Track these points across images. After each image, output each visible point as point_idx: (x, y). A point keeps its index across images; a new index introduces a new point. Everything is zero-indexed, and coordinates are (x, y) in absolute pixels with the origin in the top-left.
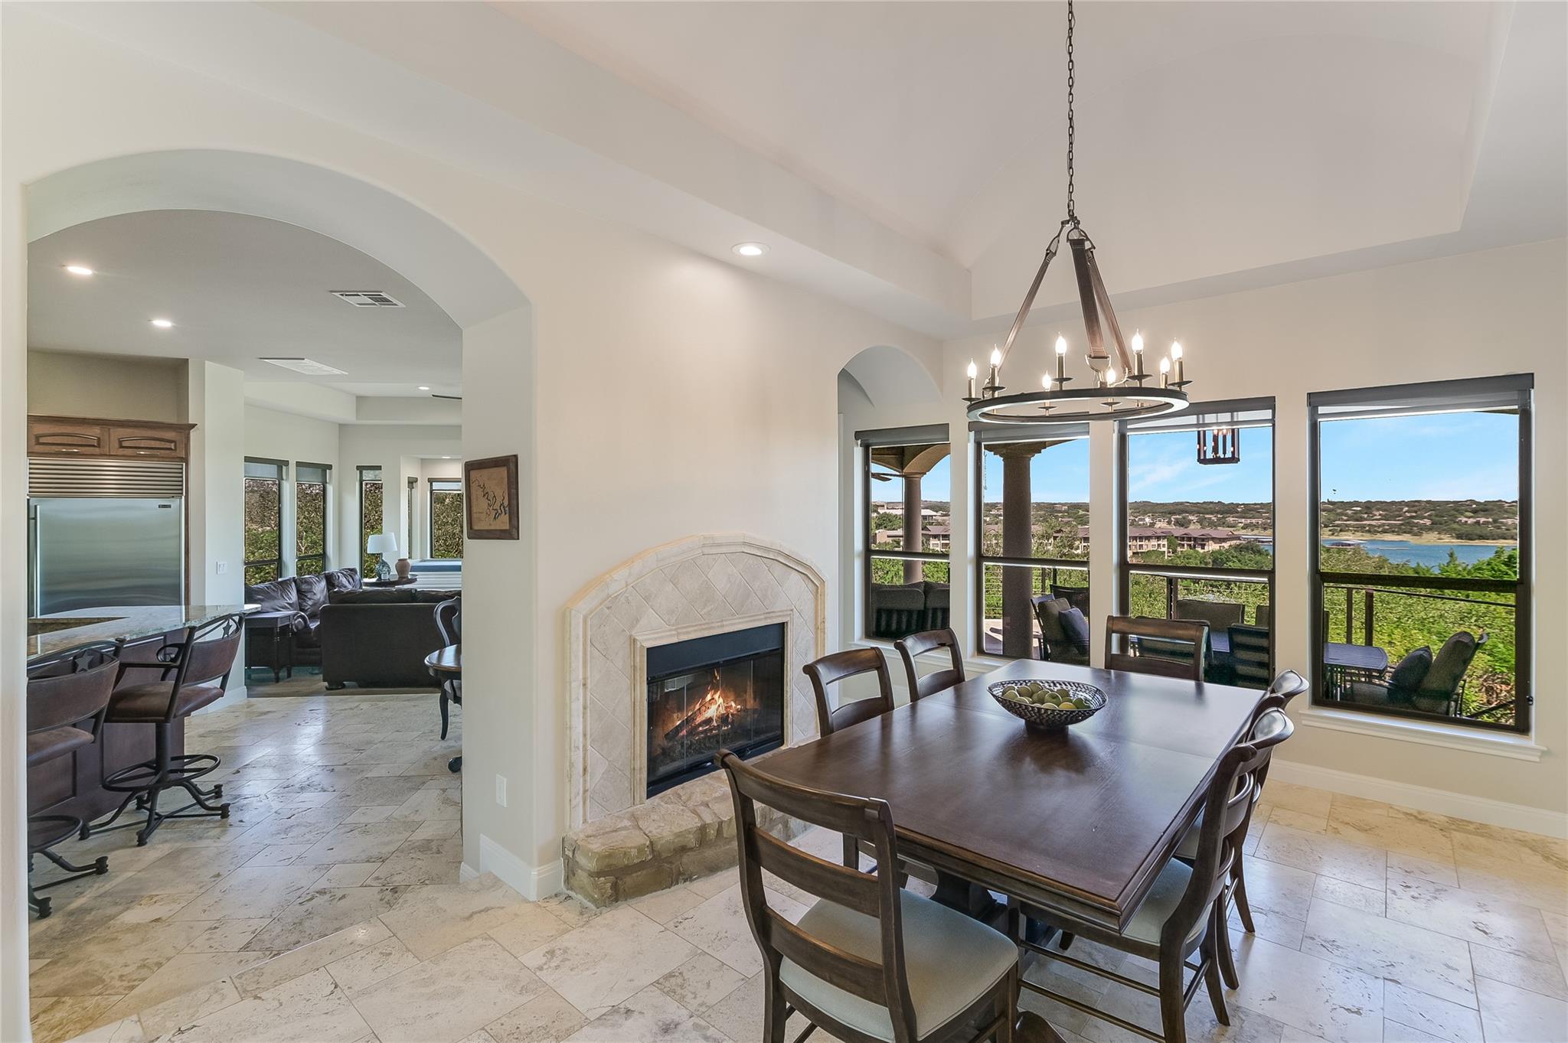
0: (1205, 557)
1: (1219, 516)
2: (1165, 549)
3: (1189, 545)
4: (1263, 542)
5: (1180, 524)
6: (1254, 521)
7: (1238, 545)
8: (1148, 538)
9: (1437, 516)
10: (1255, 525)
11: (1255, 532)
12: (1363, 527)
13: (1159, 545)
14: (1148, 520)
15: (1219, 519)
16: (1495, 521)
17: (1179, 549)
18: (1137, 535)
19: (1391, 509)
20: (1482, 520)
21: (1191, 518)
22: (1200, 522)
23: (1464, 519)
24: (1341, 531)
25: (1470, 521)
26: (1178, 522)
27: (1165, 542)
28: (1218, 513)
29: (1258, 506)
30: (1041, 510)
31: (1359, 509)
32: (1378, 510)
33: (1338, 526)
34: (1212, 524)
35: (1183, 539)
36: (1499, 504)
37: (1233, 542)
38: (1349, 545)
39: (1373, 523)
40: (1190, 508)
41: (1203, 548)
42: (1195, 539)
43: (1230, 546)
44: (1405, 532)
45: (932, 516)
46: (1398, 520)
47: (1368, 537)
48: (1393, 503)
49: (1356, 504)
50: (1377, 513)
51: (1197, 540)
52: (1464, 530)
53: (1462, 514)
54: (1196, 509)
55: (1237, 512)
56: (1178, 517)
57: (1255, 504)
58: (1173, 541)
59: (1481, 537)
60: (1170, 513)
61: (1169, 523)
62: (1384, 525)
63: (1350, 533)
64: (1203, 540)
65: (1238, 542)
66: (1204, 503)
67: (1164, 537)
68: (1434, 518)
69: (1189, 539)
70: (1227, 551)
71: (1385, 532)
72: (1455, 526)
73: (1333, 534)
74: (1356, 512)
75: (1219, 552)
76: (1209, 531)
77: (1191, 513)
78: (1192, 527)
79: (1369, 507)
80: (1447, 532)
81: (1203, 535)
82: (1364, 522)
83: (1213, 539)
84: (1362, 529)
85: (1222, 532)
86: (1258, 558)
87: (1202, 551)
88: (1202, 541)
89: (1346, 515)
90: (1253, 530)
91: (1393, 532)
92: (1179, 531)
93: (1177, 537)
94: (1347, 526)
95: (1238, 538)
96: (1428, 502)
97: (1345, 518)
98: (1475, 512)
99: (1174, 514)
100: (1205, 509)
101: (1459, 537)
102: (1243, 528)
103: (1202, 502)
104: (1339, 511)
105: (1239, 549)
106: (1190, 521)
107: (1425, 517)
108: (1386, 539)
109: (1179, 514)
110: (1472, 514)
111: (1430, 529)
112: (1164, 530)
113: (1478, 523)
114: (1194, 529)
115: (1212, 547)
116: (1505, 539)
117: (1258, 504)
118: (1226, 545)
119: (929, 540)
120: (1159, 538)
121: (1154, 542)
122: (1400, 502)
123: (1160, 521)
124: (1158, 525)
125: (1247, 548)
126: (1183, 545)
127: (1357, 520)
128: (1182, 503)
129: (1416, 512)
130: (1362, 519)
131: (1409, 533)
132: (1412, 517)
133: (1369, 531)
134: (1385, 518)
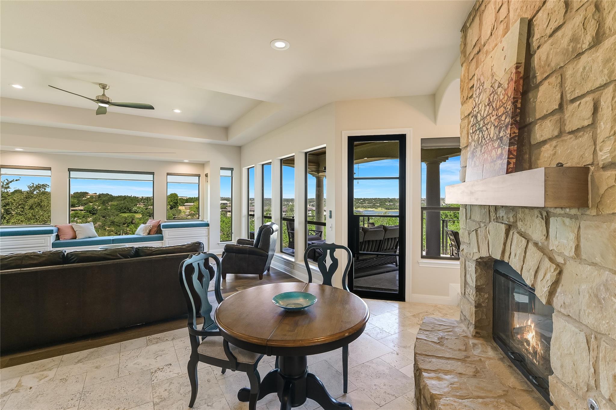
9: (381, 203)
12: (363, 206)
16: (394, 204)
19: (370, 200)
20: (391, 204)
23: (387, 204)
25: (389, 204)
30: (267, 201)
31: (362, 201)
33: (357, 206)
36: (394, 199)
38: (360, 212)
39: (366, 205)
44: (373, 208)
45: (227, 203)
46: (372, 204)
47: (365, 209)
48: (370, 199)
49: (361, 199)
52: (387, 207)
53: (387, 202)
59: (391, 209)
63: (360, 208)
67: (310, 210)
72: (385, 206)
73: (356, 209)
74: (361, 202)
79: (364, 200)
80: (383, 207)
84: (363, 207)
91: (371, 208)
94: (359, 206)
96: (379, 198)
101: (386, 209)
104: (357, 201)
107: (378, 203)
108: (369, 210)
109: (313, 202)
111: (379, 207)
113: (390, 204)
116: (396, 209)
119: (227, 213)
127: (362, 204)
130: (363, 204)
132: (375, 203)
133: (365, 208)
134: (368, 203)
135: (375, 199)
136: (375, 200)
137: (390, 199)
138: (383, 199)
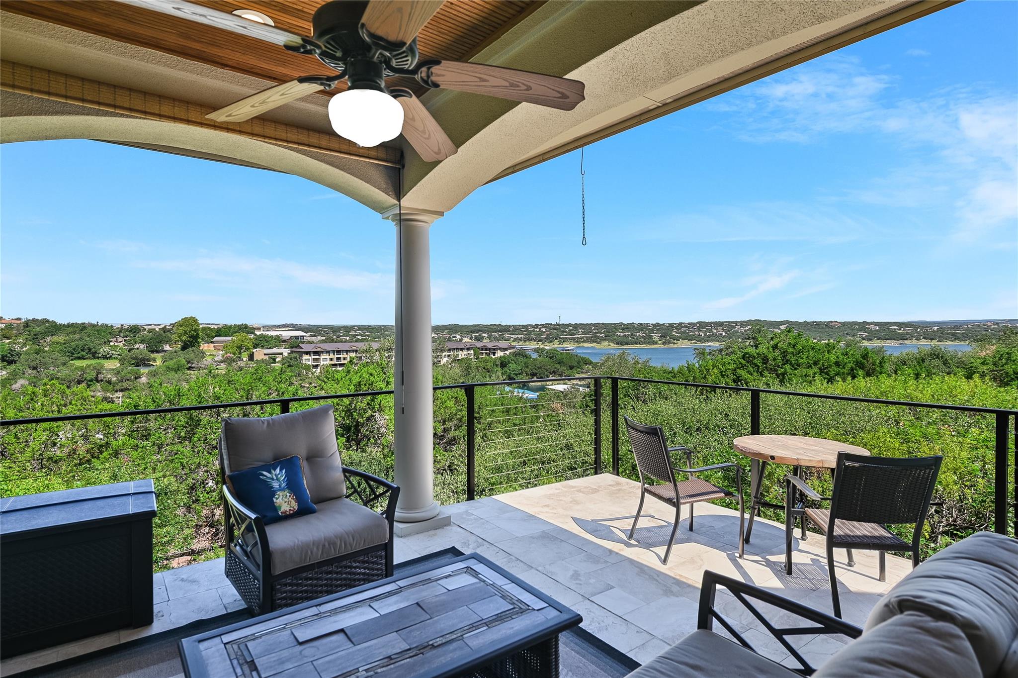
0: (496, 362)
1: (500, 333)
2: (472, 356)
3: (486, 353)
4: (525, 350)
5: (477, 339)
6: (519, 336)
7: (514, 352)
8: (462, 349)
10: (520, 339)
11: (520, 343)
12: (574, 339)
13: (468, 354)
14: (458, 337)
15: (500, 336)
16: (632, 334)
17: (480, 356)
18: (455, 347)
19: (586, 327)
20: (627, 334)
21: (484, 335)
22: (489, 337)
23: (619, 334)
24: (564, 342)
25: (622, 334)
27: (472, 352)
28: (499, 331)
31: (572, 328)
32: (581, 329)
33: (562, 339)
34: (497, 339)
35: (482, 349)
36: (633, 325)
37: (511, 351)
38: (569, 350)
39: (579, 336)
40: (483, 328)
41: (494, 355)
42: (490, 349)
43: (510, 353)
44: (594, 342)
45: (303, 336)
46: (590, 335)
47: (576, 345)
48: (587, 324)
49: (570, 325)
50: (580, 331)
52: (620, 339)
53: (618, 331)
54: (486, 329)
55: (510, 331)
56: (476, 335)
57: (519, 326)
58: (478, 351)
59: (627, 344)
60: (471, 332)
61: (471, 338)
62: (584, 338)
63: (568, 343)
64: (494, 349)
65: (514, 350)
66: (491, 325)
67: (472, 348)
68: (606, 333)
69: (486, 349)
70: (508, 356)
71: (584, 342)
72: (615, 337)
73: (560, 344)
74: (571, 330)
75: (504, 357)
76: (494, 344)
77: (484, 332)
78: (484, 341)
79: (576, 326)
80: (613, 341)
81: (493, 347)
82: (574, 336)
83: (500, 349)
85: (503, 344)
86: (525, 360)
87: (494, 357)
88: (493, 351)
89: (566, 332)
91: (588, 341)
92: (479, 345)
93: (479, 348)
94: (566, 338)
95: (513, 348)
96: (603, 324)
97: (565, 334)
98: (623, 329)
99: (474, 332)
100: (491, 329)
101: (617, 344)
102: (513, 341)
103: (489, 324)
104: (562, 329)
105: (515, 354)
106: (483, 337)
107: (602, 333)
109: (477, 333)
110: (622, 331)
111: (605, 340)
112: (470, 344)
113: (625, 335)
114: (486, 342)
115: (500, 354)
116: (637, 344)
117: (521, 326)
118: (507, 352)
119: (302, 356)
120: (468, 349)
121: (465, 352)
122: (590, 324)
123: (466, 337)
124: (465, 340)
125: (519, 354)
126: (483, 353)
127: (571, 335)
128: (478, 325)
129: (598, 330)
130: (574, 334)
132: (596, 333)
133: (577, 342)
134: (584, 333)
135: (596, 325)
137: (624, 325)
138: (612, 324)
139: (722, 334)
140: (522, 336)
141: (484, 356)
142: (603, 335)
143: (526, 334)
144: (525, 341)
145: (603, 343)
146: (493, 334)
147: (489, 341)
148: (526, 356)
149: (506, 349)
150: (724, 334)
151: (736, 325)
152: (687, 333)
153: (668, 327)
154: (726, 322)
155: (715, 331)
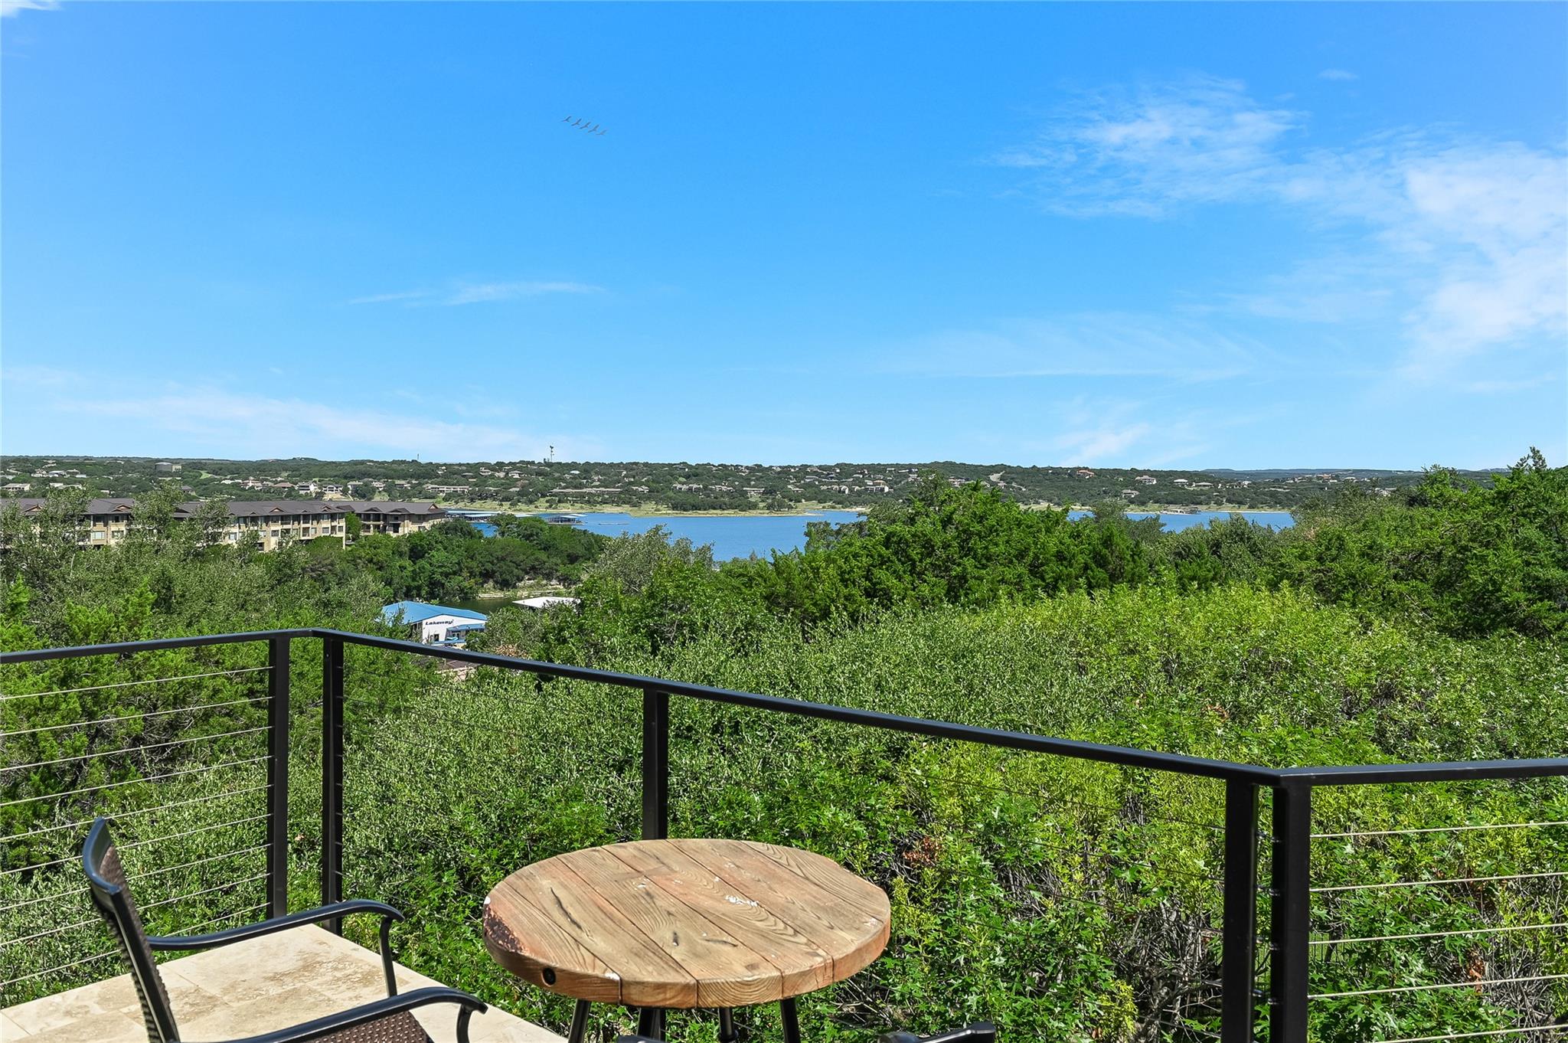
0: (399, 546)
1: (414, 482)
2: (342, 534)
3: (377, 526)
4: (471, 519)
5: (359, 493)
6: (458, 489)
7: (444, 525)
8: (317, 517)
9: (653, 481)
10: (459, 495)
11: (461, 505)
12: (582, 495)
13: (333, 528)
14: (313, 488)
15: (413, 487)
16: (705, 488)
17: (362, 534)
18: (300, 512)
19: (609, 472)
20: (695, 486)
21: (376, 484)
22: (388, 490)
23: (679, 486)
24: (559, 501)
25: (685, 487)
26: (356, 492)
27: (343, 523)
28: (412, 477)
29: (465, 468)
31: (577, 472)
32: (597, 474)
33: (555, 495)
34: (406, 495)
35: (367, 517)
36: (707, 467)
37: (437, 521)
38: (569, 520)
39: (593, 490)
40: (375, 469)
41: (396, 531)
42: (385, 516)
43: (433, 526)
44: (624, 503)
46: (618, 488)
47: (587, 508)
48: (612, 465)
49: (574, 466)
50: (596, 478)
51: (389, 518)
52: (680, 498)
53: (677, 479)
54: (383, 470)
55: (438, 476)
56: (357, 483)
57: (460, 465)
58: (356, 521)
59: (695, 507)
60: (345, 477)
61: (345, 492)
62: (603, 493)
63: (568, 505)
64: (396, 518)
65: (443, 521)
66: (394, 462)
67: (342, 516)
68: (651, 484)
69: (377, 517)
70: (429, 533)
71: (605, 502)
72: (671, 494)
73: (550, 506)
74: (575, 477)
75: (418, 535)
76: (399, 504)
77: (376, 477)
78: (377, 498)
79: (588, 469)
80: (663, 501)
81: (396, 511)
82: (584, 490)
83: (412, 517)
84: (581, 499)
85: (419, 505)
86: (468, 541)
87: (394, 535)
88: (394, 520)
89: (564, 480)
90: (457, 503)
91: (613, 502)
92: (361, 506)
93: (359, 515)
94: (566, 495)
95: (442, 514)
96: (646, 464)
97: (563, 485)
98: (688, 477)
99: (352, 478)
100: (395, 471)
101: (675, 507)
102: (445, 499)
103: (391, 460)
104: (557, 475)
105: (444, 529)
106: (374, 490)
107: (641, 484)
109: (359, 479)
110: (684, 480)
111: (648, 498)
112: (340, 505)
113: (690, 489)
114: (381, 502)
115: (408, 528)
116: (714, 509)
117: (463, 465)
118: (427, 525)
120: (333, 517)
121: (326, 524)
122: (618, 464)
123: (331, 489)
124: (329, 495)
125: (455, 529)
126: (368, 527)
127: (576, 488)
128: (362, 462)
129: (634, 477)
130: (581, 486)
131: (628, 503)
132: (631, 483)
133: (588, 502)
134: (604, 484)
135: (631, 467)
136: (632, 470)
137: (690, 467)
138: (664, 465)
139: (882, 490)
140: (466, 489)
141: (371, 533)
142: (645, 489)
143: (476, 485)
144: (472, 500)
145: (644, 506)
146: (397, 482)
147: (387, 498)
148: (470, 533)
149: (422, 518)
150: (887, 489)
151: (910, 472)
152: (817, 486)
153: (779, 473)
154: (892, 465)
155: (870, 483)
